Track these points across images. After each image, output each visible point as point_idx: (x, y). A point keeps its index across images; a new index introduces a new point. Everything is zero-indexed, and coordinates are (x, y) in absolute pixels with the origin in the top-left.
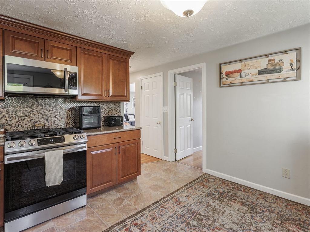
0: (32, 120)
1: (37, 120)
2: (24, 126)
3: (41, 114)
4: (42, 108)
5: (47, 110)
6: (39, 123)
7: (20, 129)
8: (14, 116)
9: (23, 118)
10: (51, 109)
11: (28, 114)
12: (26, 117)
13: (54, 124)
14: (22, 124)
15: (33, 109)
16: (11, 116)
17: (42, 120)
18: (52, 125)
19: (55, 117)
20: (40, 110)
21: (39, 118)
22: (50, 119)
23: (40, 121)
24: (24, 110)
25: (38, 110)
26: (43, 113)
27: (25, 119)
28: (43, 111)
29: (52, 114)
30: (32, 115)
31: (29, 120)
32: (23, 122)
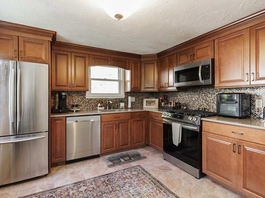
0: (199, 103)
1: (202, 104)
2: (195, 107)
3: (204, 100)
4: (205, 95)
5: (208, 97)
6: (203, 106)
7: (194, 109)
8: (191, 100)
9: (195, 102)
10: (211, 96)
11: (197, 99)
12: (196, 101)
13: (212, 108)
14: (194, 105)
15: (200, 96)
16: (190, 100)
17: (205, 104)
18: (211, 109)
19: (213, 102)
20: (203, 97)
21: (203, 103)
22: (210, 104)
23: (203, 105)
24: (195, 96)
25: (203, 96)
26: (205, 99)
27: (196, 102)
28: (206, 98)
29: (211, 100)
30: (199, 100)
31: (198, 103)
32: (195, 105)
